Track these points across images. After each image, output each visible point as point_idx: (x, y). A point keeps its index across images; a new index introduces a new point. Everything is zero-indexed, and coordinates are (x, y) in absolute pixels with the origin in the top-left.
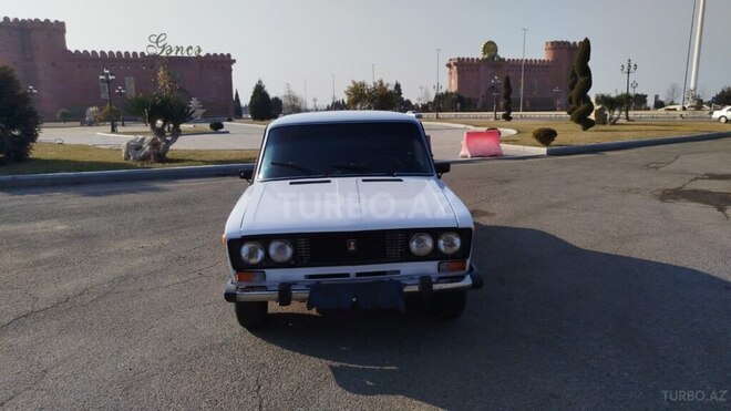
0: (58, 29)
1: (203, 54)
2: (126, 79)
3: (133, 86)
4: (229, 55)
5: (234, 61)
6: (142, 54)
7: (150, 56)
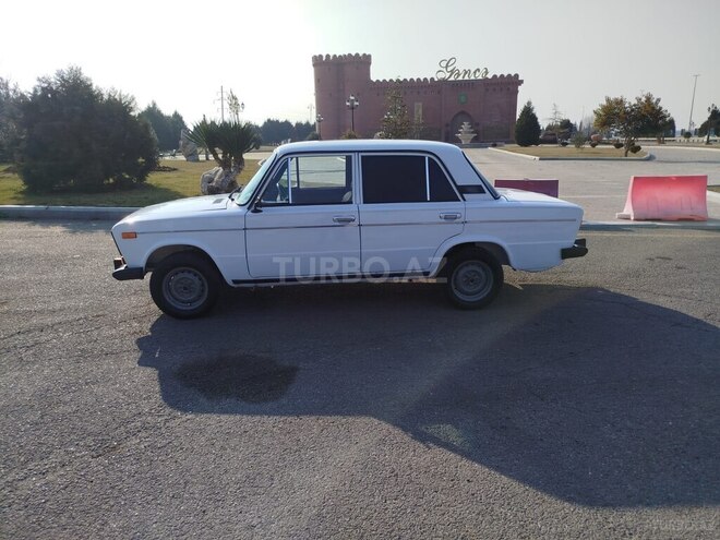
0: (363, 62)
1: (490, 76)
2: (416, 104)
3: (420, 111)
4: (517, 76)
5: (522, 82)
6: (432, 79)
7: (439, 81)
